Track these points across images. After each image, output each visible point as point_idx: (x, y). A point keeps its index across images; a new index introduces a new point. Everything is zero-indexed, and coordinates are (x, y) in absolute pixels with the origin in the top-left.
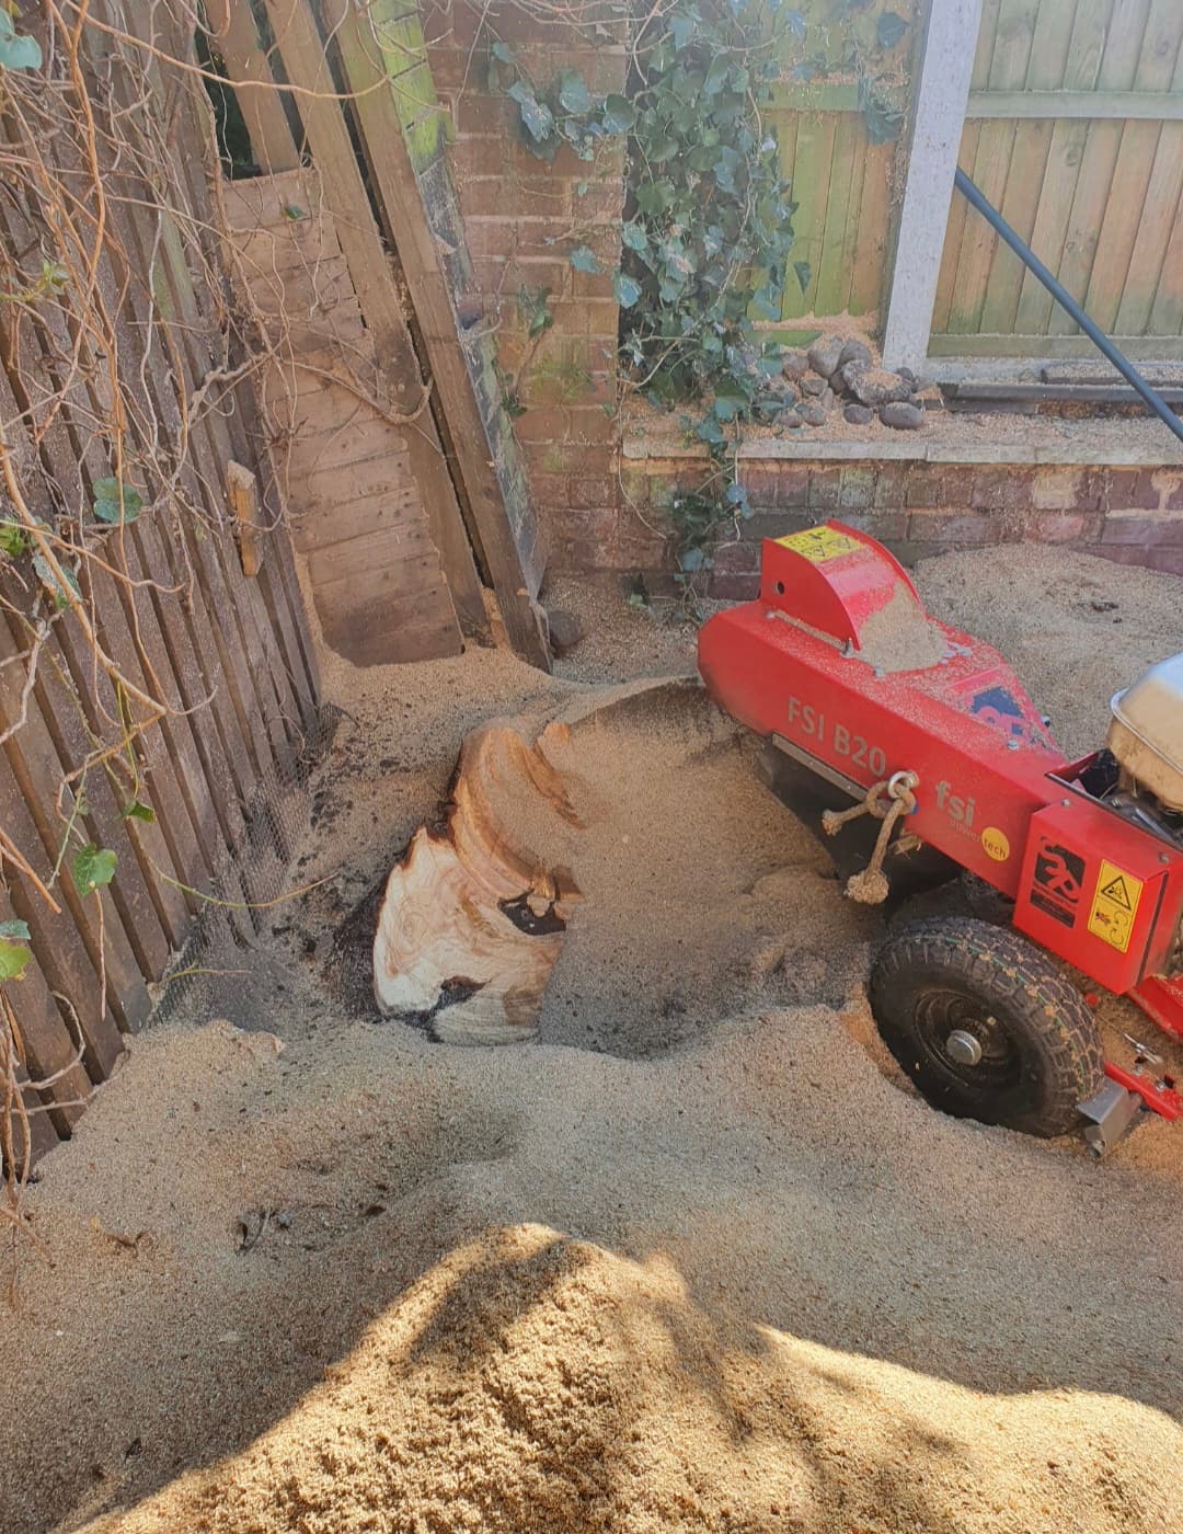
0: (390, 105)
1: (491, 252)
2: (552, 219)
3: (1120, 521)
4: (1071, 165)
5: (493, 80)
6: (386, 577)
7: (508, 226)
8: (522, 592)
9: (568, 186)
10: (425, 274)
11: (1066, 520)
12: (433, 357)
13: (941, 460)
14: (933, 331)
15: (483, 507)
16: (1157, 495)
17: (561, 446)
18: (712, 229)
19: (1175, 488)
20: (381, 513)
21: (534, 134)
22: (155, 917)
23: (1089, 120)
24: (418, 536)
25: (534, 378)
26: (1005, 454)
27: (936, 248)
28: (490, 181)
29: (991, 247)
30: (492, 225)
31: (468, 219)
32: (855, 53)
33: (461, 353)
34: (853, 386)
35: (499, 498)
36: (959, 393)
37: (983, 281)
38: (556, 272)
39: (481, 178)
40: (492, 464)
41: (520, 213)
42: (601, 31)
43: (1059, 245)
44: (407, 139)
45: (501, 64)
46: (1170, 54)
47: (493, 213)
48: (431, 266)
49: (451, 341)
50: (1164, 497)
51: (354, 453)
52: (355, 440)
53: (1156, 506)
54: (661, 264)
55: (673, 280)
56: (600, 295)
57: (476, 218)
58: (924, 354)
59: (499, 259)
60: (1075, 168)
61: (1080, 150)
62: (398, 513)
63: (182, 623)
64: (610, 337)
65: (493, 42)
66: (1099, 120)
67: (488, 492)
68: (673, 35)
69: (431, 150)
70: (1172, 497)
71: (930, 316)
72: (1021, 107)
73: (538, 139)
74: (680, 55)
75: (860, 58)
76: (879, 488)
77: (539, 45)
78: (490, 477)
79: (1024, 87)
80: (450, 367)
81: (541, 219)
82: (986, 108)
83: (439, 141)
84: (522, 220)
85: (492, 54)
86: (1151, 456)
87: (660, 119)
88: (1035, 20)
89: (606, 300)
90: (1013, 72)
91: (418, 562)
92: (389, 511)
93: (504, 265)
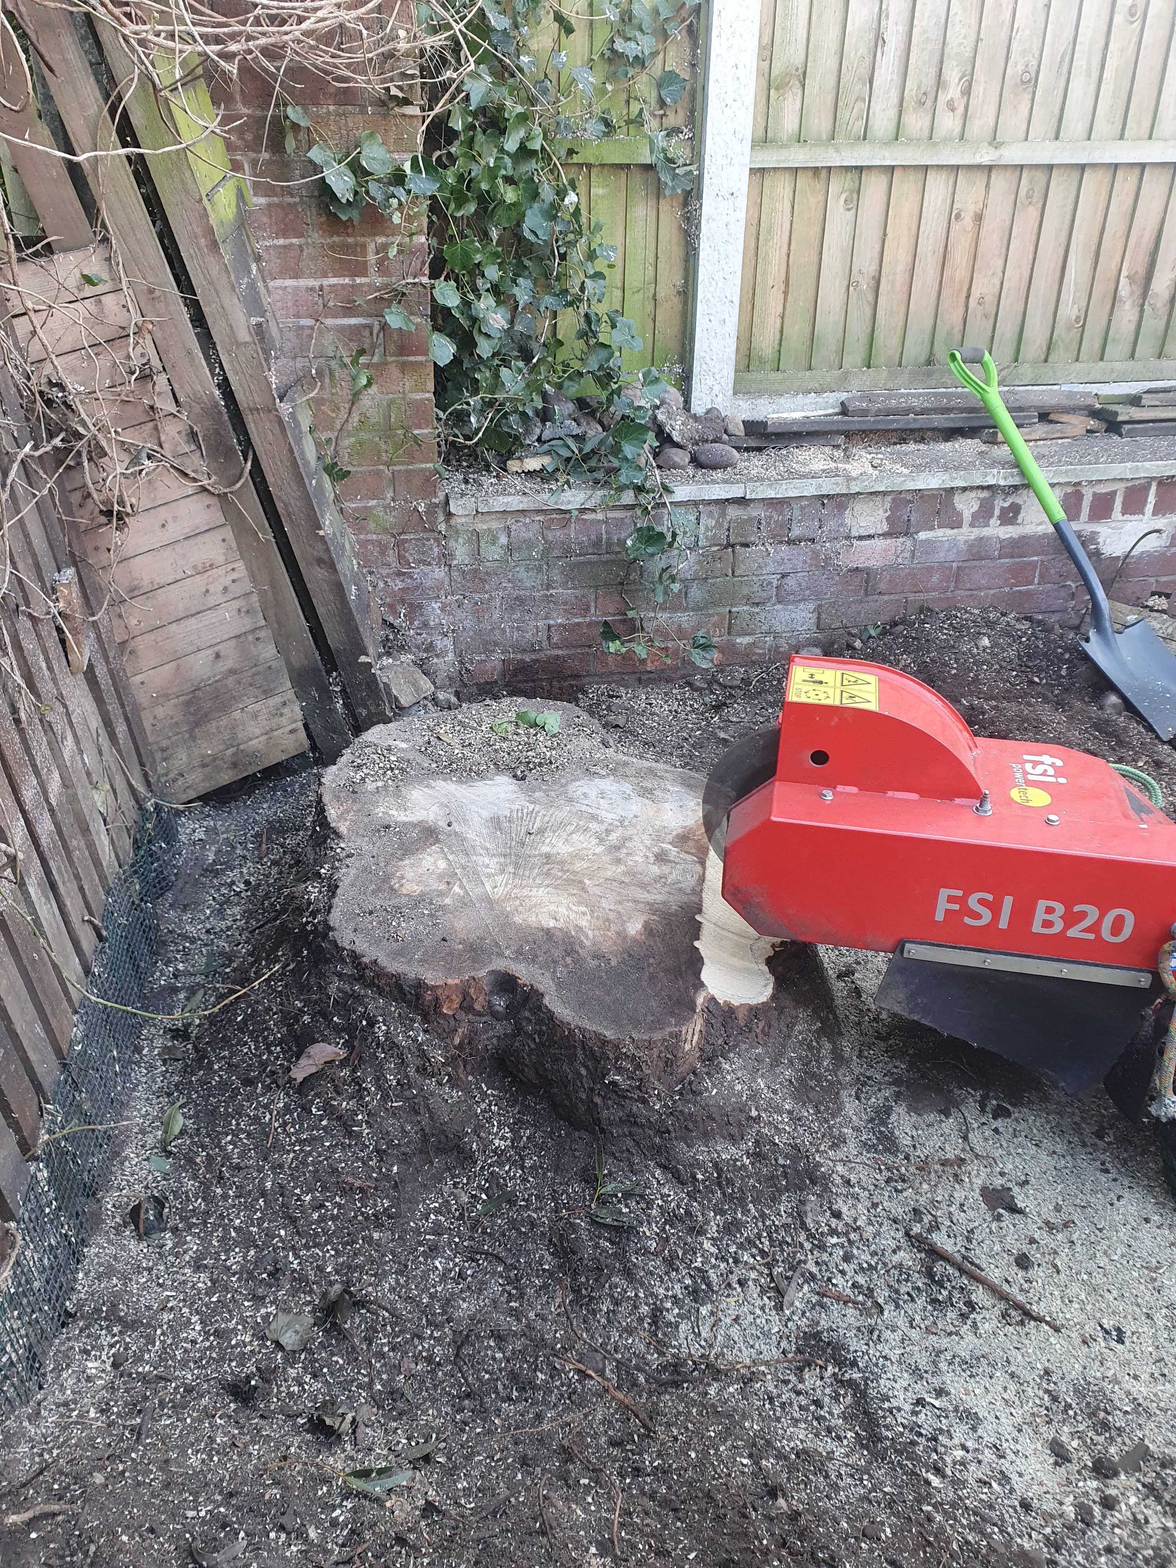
0: (188, 174)
1: (297, 316)
2: (358, 280)
3: (927, 541)
4: (849, 210)
5: (290, 144)
6: (218, 656)
7: (312, 289)
8: (363, 659)
9: (371, 248)
10: (238, 345)
11: (879, 544)
12: (251, 427)
13: (760, 496)
14: (736, 371)
15: (315, 577)
16: (960, 515)
17: (385, 507)
18: (520, 280)
19: (976, 508)
20: (207, 591)
21: (339, 195)
22: (22, 1071)
23: (860, 169)
24: (248, 612)
25: (352, 440)
26: (820, 486)
27: (734, 291)
28: (291, 245)
29: (783, 288)
30: (296, 288)
31: (271, 284)
32: (641, 110)
33: (280, 421)
34: (668, 429)
35: (332, 566)
36: (769, 430)
37: (779, 321)
38: (366, 333)
39: (281, 242)
40: (321, 533)
41: (325, 275)
42: (394, 91)
43: (846, 283)
44: (208, 207)
45: (295, 127)
46: (929, 103)
47: (296, 277)
48: (244, 335)
49: (270, 411)
50: (967, 516)
51: (175, 531)
52: (175, 518)
53: (960, 526)
54: (474, 320)
55: (488, 336)
56: (414, 354)
57: (278, 283)
58: (731, 392)
59: (307, 322)
60: (853, 211)
61: (855, 196)
62: (225, 589)
63: (17, 739)
64: (427, 395)
65: (285, 105)
66: (870, 168)
67: (320, 561)
68: (468, 95)
69: (231, 217)
70: (975, 516)
71: (733, 357)
72: (799, 157)
73: (344, 201)
74: (474, 114)
75: (646, 115)
76: (702, 528)
77: (332, 108)
78: (320, 546)
79: (799, 139)
80: (271, 437)
81: (347, 280)
82: (769, 159)
83: (238, 206)
84: (326, 282)
85: (287, 117)
86: (953, 479)
87: (461, 178)
88: (805, 73)
89: (420, 358)
90: (789, 123)
91: (251, 638)
92: (216, 588)
93: (312, 328)
